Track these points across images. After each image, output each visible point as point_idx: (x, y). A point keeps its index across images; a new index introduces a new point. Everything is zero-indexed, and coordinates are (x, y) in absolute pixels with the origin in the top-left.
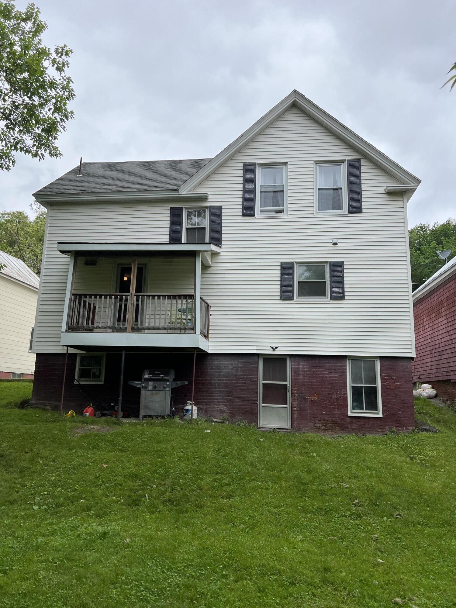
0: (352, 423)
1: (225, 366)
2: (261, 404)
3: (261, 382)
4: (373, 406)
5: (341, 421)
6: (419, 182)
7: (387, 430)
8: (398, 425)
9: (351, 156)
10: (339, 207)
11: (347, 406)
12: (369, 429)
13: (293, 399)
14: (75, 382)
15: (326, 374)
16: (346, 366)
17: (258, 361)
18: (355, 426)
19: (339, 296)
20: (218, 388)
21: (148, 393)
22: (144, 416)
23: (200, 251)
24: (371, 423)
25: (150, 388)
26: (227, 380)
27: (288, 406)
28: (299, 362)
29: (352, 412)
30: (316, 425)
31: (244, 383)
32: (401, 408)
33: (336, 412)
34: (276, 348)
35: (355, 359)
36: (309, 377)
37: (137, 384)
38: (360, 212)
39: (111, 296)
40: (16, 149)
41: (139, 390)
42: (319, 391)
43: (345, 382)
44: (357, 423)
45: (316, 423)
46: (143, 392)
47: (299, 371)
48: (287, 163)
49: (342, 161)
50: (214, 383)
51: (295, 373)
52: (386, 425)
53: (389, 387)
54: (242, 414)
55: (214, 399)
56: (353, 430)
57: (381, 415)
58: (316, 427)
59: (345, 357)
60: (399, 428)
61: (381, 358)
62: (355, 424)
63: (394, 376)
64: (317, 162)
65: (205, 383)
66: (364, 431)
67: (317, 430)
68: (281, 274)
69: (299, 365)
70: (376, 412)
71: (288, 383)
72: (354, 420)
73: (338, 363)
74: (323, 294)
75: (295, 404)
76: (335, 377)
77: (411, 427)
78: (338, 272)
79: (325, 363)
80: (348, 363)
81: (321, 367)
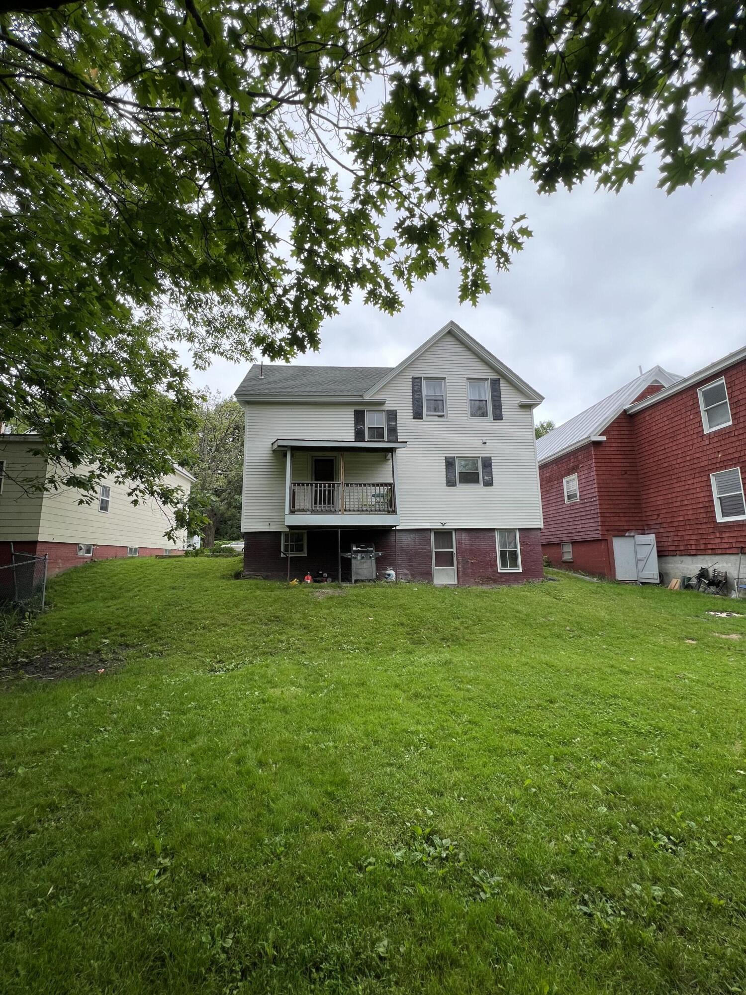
0: (501, 577)
2: (434, 567)
3: (434, 550)
4: (514, 564)
5: (494, 577)
6: (543, 398)
7: (526, 581)
8: (533, 577)
9: (493, 376)
10: (484, 414)
11: (497, 565)
12: (513, 581)
13: (458, 563)
14: (282, 555)
15: (481, 542)
16: (495, 536)
17: (431, 534)
18: (504, 580)
19: (488, 483)
21: (358, 562)
22: (356, 581)
23: (395, 449)
24: (514, 577)
25: (359, 558)
26: (408, 550)
27: (455, 567)
28: (462, 534)
29: (501, 570)
31: (420, 552)
32: (535, 565)
33: (490, 570)
34: (445, 524)
35: (501, 531)
36: (470, 545)
37: (348, 555)
38: (501, 419)
39: (307, 484)
40: (214, 352)
41: (350, 559)
42: (477, 555)
43: (496, 548)
45: (475, 579)
46: (353, 561)
47: (461, 541)
48: (445, 378)
49: (487, 379)
51: (459, 543)
52: (525, 578)
53: (526, 551)
54: (421, 575)
56: (502, 583)
57: (521, 571)
58: (476, 581)
59: (494, 530)
60: (534, 579)
61: (520, 529)
62: (504, 578)
63: (529, 542)
64: (468, 379)
66: (510, 582)
67: (477, 584)
68: (446, 466)
69: (461, 536)
70: (517, 568)
71: (454, 550)
72: (502, 575)
74: (477, 481)
75: (460, 566)
76: (488, 544)
77: (541, 578)
78: (487, 465)
79: (481, 535)
80: (497, 534)
81: (478, 537)
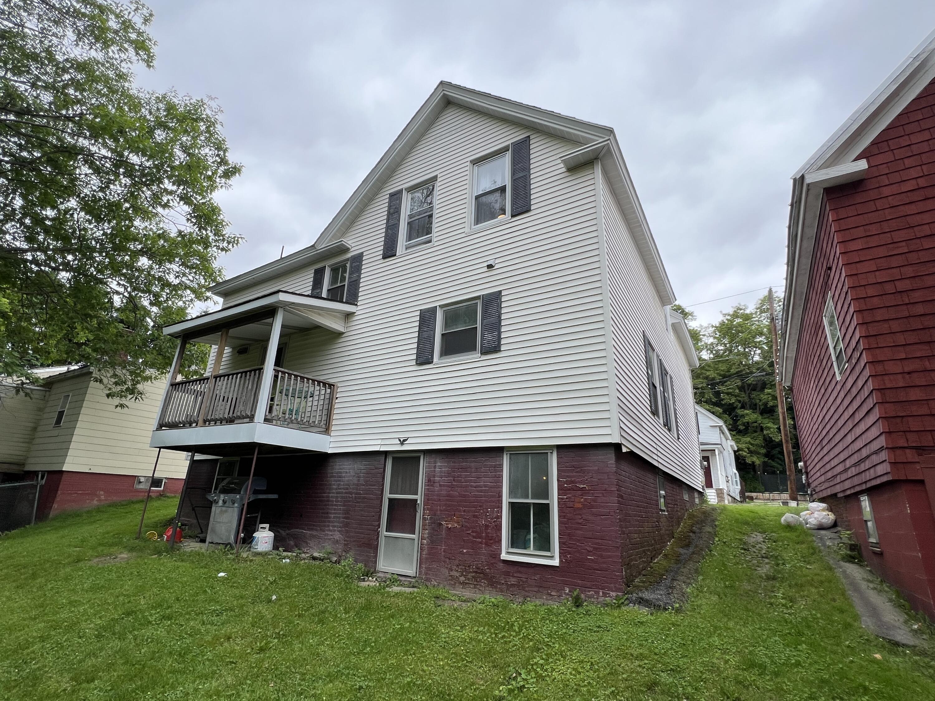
0: (507, 574)
1: (346, 472)
2: (383, 532)
3: (387, 495)
4: (544, 542)
5: (490, 569)
7: (568, 594)
8: (589, 584)
9: (517, 136)
10: (499, 213)
11: (500, 540)
12: (536, 589)
13: (423, 526)
15: (471, 481)
16: (501, 466)
17: (385, 462)
18: (513, 581)
19: (493, 347)
20: (336, 505)
21: (218, 510)
24: (538, 576)
25: (221, 502)
26: (346, 493)
27: (417, 536)
28: (435, 462)
29: (508, 553)
30: (452, 573)
31: (365, 498)
32: (594, 548)
33: (484, 551)
34: (404, 441)
35: (515, 452)
36: (448, 486)
38: (528, 210)
42: (460, 511)
43: (500, 496)
44: (515, 575)
45: (452, 570)
46: (213, 508)
47: (434, 476)
48: (437, 176)
49: (505, 148)
50: (332, 497)
51: (430, 481)
52: (566, 583)
53: (571, 504)
54: (358, 547)
55: (329, 522)
56: (509, 588)
57: (556, 562)
58: (451, 576)
59: (500, 450)
60: (589, 591)
61: (560, 448)
62: (513, 576)
63: (581, 482)
64: (475, 162)
65: (323, 497)
66: (526, 591)
67: (454, 582)
68: (420, 326)
69: (435, 467)
70: (548, 554)
71: (419, 497)
72: (511, 569)
73: (491, 462)
74: (472, 347)
75: (426, 534)
76: (485, 486)
77: (612, 591)
78: (492, 310)
79: (472, 462)
80: (506, 460)
81: (465, 469)
